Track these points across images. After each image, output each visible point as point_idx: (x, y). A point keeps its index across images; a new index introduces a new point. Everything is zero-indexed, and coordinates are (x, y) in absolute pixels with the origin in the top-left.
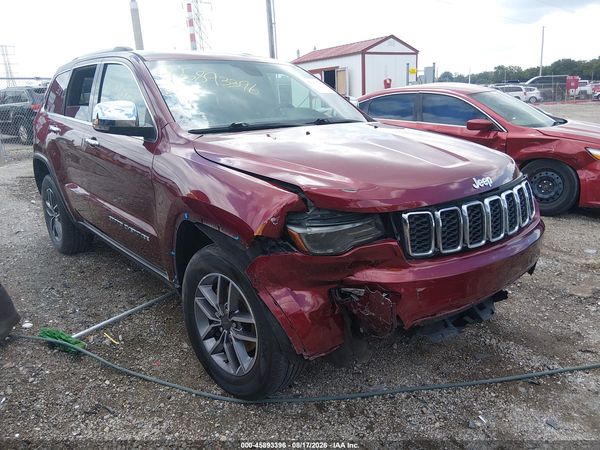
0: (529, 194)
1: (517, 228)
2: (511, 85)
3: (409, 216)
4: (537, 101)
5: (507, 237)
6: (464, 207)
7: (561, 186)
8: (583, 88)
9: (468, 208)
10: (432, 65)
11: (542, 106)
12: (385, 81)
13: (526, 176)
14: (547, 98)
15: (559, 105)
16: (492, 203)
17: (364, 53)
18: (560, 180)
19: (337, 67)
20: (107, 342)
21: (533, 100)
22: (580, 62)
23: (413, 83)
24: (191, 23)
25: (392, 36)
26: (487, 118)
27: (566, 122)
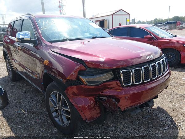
0: (166, 62)
1: (161, 74)
2: (159, 25)
3: (123, 72)
4: (168, 30)
5: (158, 78)
6: (143, 68)
7: (175, 57)
8: (182, 25)
9: (144, 68)
10: (134, 19)
11: (169, 31)
12: (119, 24)
13: (165, 55)
14: (171, 28)
15: (174, 31)
16: (153, 66)
17: (113, 15)
18: (174, 55)
19: (104, 20)
20: (22, 112)
21: (166, 29)
22: (181, 17)
23: (128, 24)
24: (60, 7)
25: (122, 10)
26: (151, 35)
27: (176, 36)
